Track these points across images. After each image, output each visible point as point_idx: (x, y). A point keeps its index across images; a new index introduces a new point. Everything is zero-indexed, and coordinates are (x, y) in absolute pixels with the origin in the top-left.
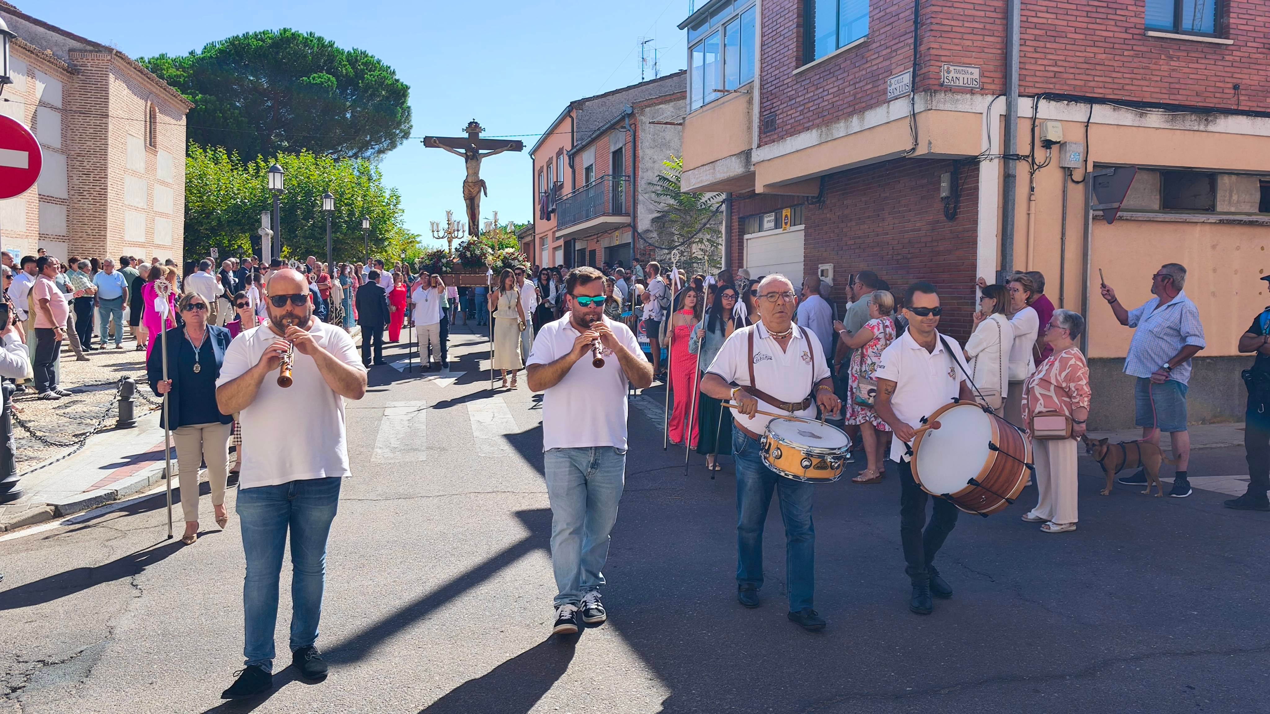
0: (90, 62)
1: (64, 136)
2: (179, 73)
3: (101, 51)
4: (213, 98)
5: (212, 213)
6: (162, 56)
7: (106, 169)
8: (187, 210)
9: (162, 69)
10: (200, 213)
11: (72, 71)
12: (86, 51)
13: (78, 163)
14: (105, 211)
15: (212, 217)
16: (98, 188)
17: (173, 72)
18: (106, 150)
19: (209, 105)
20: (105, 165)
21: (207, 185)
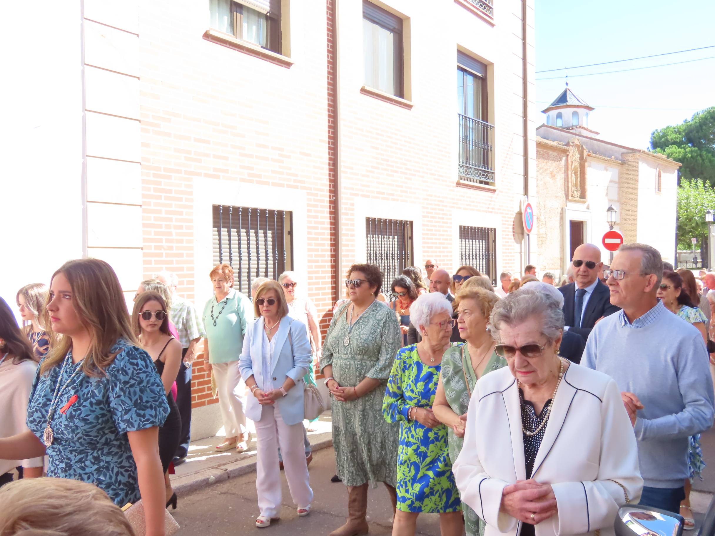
0: (630, 158)
1: (619, 194)
2: (677, 136)
3: (635, 152)
4: (696, 149)
5: (692, 218)
6: (668, 128)
7: (636, 208)
8: (678, 219)
9: (667, 135)
10: (686, 219)
11: (623, 163)
12: (629, 153)
13: (625, 206)
14: (636, 227)
15: (692, 221)
16: (633, 217)
17: (673, 136)
18: (637, 198)
19: (693, 153)
20: (637, 205)
21: (690, 203)
